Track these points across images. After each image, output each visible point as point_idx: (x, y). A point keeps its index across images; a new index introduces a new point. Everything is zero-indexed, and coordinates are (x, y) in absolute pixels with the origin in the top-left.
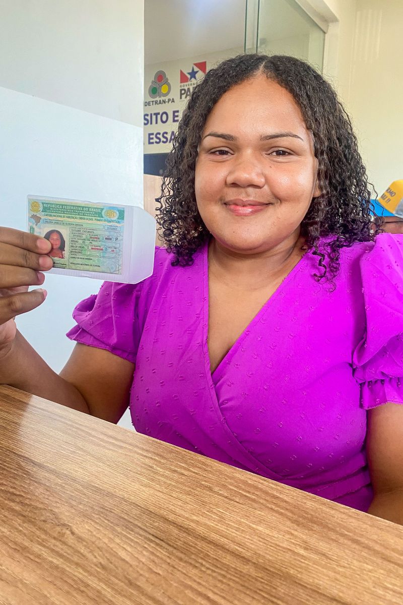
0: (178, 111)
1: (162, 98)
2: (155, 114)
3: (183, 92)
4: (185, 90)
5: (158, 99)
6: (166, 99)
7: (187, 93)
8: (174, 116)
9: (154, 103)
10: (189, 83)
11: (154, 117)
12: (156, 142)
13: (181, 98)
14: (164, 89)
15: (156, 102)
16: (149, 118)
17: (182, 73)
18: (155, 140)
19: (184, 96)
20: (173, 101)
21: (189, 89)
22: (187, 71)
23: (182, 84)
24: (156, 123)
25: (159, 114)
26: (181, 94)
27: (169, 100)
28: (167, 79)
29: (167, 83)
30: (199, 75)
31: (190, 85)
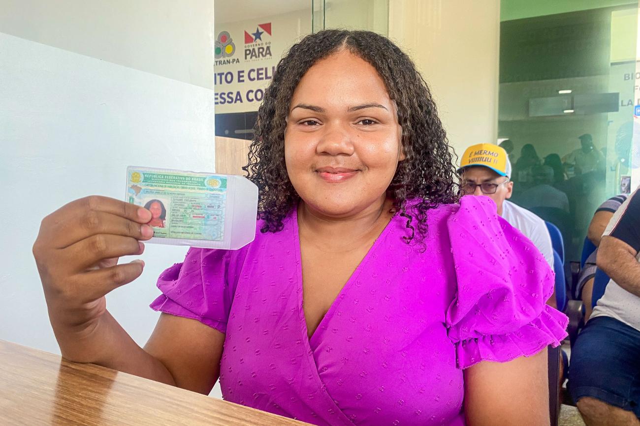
0: (243, 72)
1: (226, 59)
2: (219, 74)
3: (248, 52)
4: (250, 50)
5: (222, 59)
6: (231, 59)
7: (252, 54)
8: (239, 76)
9: (218, 63)
10: (254, 43)
11: (218, 77)
12: (221, 102)
13: (246, 58)
14: (228, 49)
15: (222, 62)
17: (246, 33)
18: (221, 100)
19: (249, 57)
20: (238, 61)
21: (254, 49)
22: (251, 32)
23: (247, 45)
24: (221, 83)
25: (223, 74)
26: (246, 55)
27: (234, 60)
28: (231, 40)
29: (231, 43)
30: (264, 36)
31: (254, 45)
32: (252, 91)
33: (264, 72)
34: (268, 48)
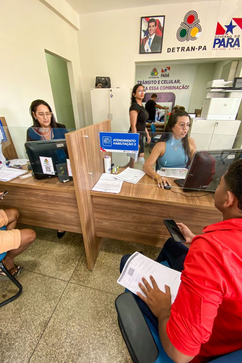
0: (160, 81)
1: (155, 76)
3: (162, 75)
5: (153, 76)
6: (156, 77)
8: (158, 82)
11: (152, 82)
12: (152, 90)
14: (156, 74)
15: (153, 77)
16: (150, 82)
17: (162, 69)
18: (152, 89)
19: (162, 77)
20: (159, 77)
22: (164, 69)
23: (162, 73)
24: (152, 84)
25: (153, 81)
27: (157, 77)
28: (157, 71)
30: (168, 70)
31: (164, 73)
32: (162, 87)
33: (166, 81)
34: (168, 75)
